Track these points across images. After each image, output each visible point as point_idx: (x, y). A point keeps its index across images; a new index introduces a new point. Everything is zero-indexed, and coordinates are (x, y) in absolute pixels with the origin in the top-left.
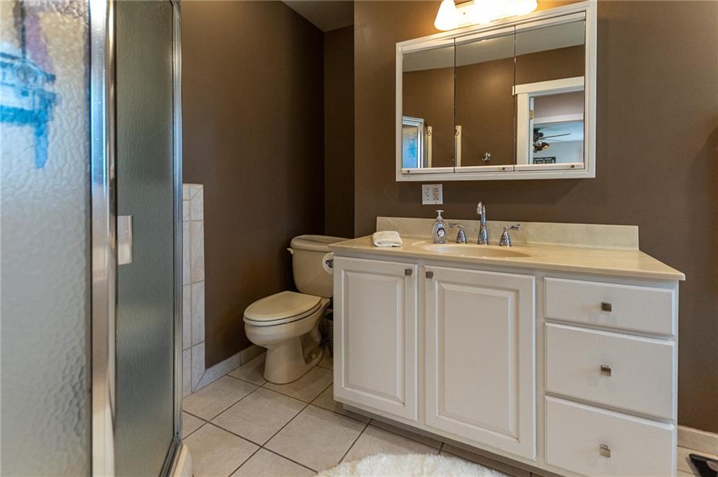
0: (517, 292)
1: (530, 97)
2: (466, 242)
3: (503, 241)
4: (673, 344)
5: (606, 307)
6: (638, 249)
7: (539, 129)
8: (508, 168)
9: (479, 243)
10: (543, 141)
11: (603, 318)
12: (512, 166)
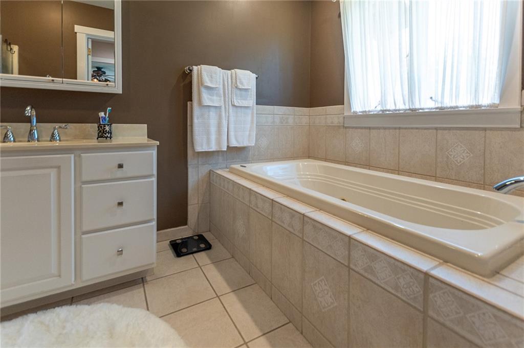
0: (59, 167)
1: (88, 38)
2: (14, 141)
3: (53, 138)
4: (154, 179)
5: (120, 166)
6: (147, 137)
7: (102, 68)
8: (56, 80)
9: (29, 141)
10: (106, 78)
11: (119, 173)
12: (61, 79)
